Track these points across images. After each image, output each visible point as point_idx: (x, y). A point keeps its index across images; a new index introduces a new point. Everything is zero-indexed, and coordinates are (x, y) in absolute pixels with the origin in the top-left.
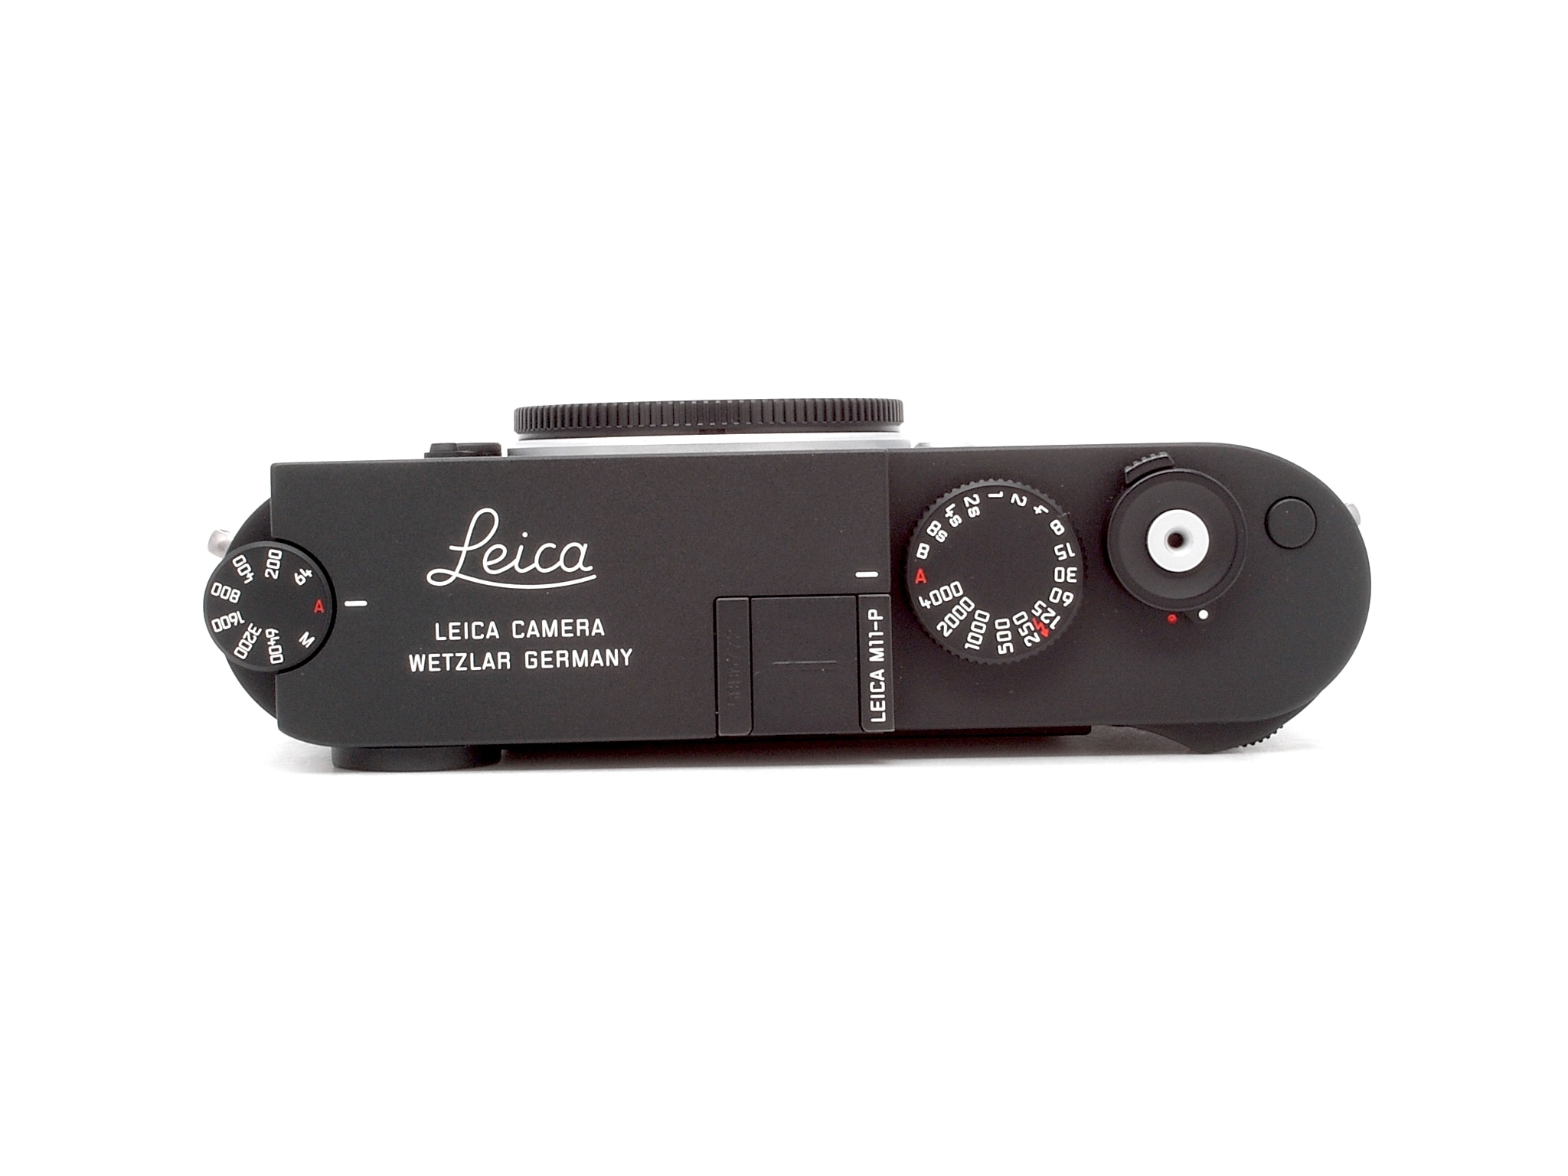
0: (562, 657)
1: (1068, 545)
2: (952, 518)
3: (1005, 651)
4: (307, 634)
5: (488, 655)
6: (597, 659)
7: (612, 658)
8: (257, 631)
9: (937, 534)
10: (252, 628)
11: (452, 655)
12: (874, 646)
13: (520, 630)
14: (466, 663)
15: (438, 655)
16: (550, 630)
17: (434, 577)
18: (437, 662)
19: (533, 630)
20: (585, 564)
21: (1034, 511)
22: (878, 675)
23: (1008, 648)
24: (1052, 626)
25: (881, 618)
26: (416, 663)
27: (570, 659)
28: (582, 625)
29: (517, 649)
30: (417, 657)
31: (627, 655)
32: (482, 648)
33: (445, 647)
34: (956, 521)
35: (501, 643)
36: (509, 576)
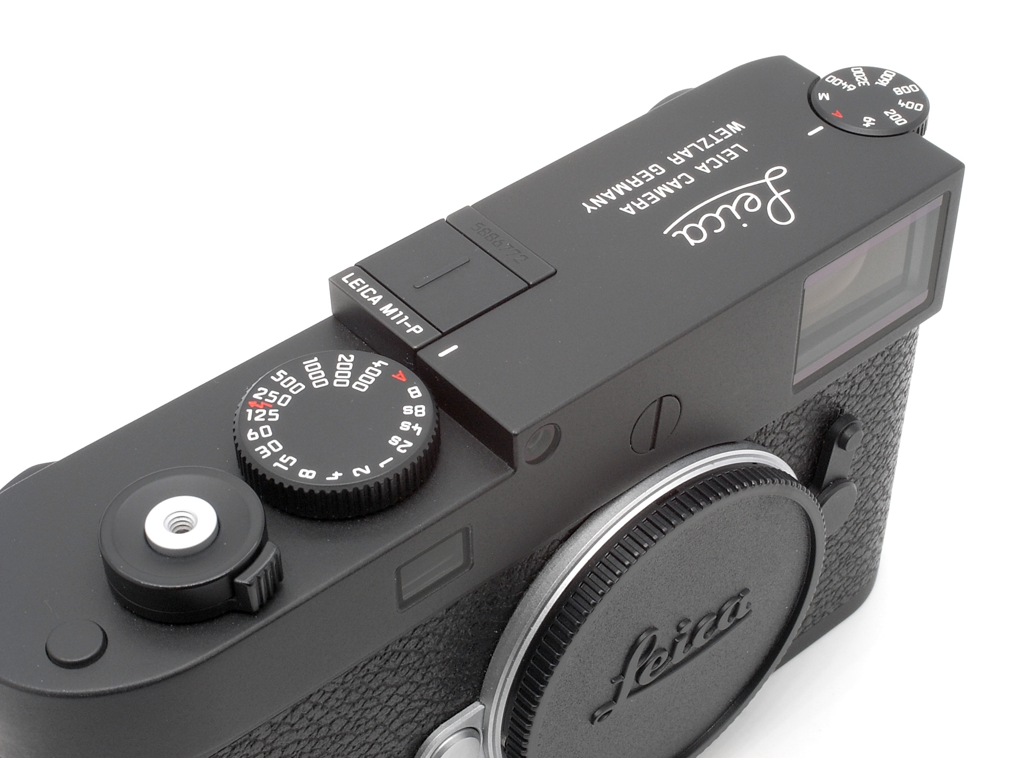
0: (637, 183)
1: (286, 469)
2: (411, 426)
3: (278, 374)
4: (827, 98)
5: (690, 155)
6: (610, 194)
7: (599, 201)
8: (861, 84)
9: (414, 409)
10: (866, 84)
11: (716, 143)
12: (397, 313)
13: (684, 179)
15: (726, 138)
16: (662, 191)
17: (781, 171)
18: (722, 134)
19: (675, 184)
20: (681, 236)
21: (339, 472)
22: (375, 300)
23: (277, 377)
24: (250, 411)
25: (408, 331)
26: (736, 127)
27: (630, 185)
28: (642, 205)
29: (672, 171)
30: (740, 130)
31: (589, 209)
32: (700, 157)
33: (727, 143)
34: (405, 426)
35: (689, 166)
36: (729, 199)
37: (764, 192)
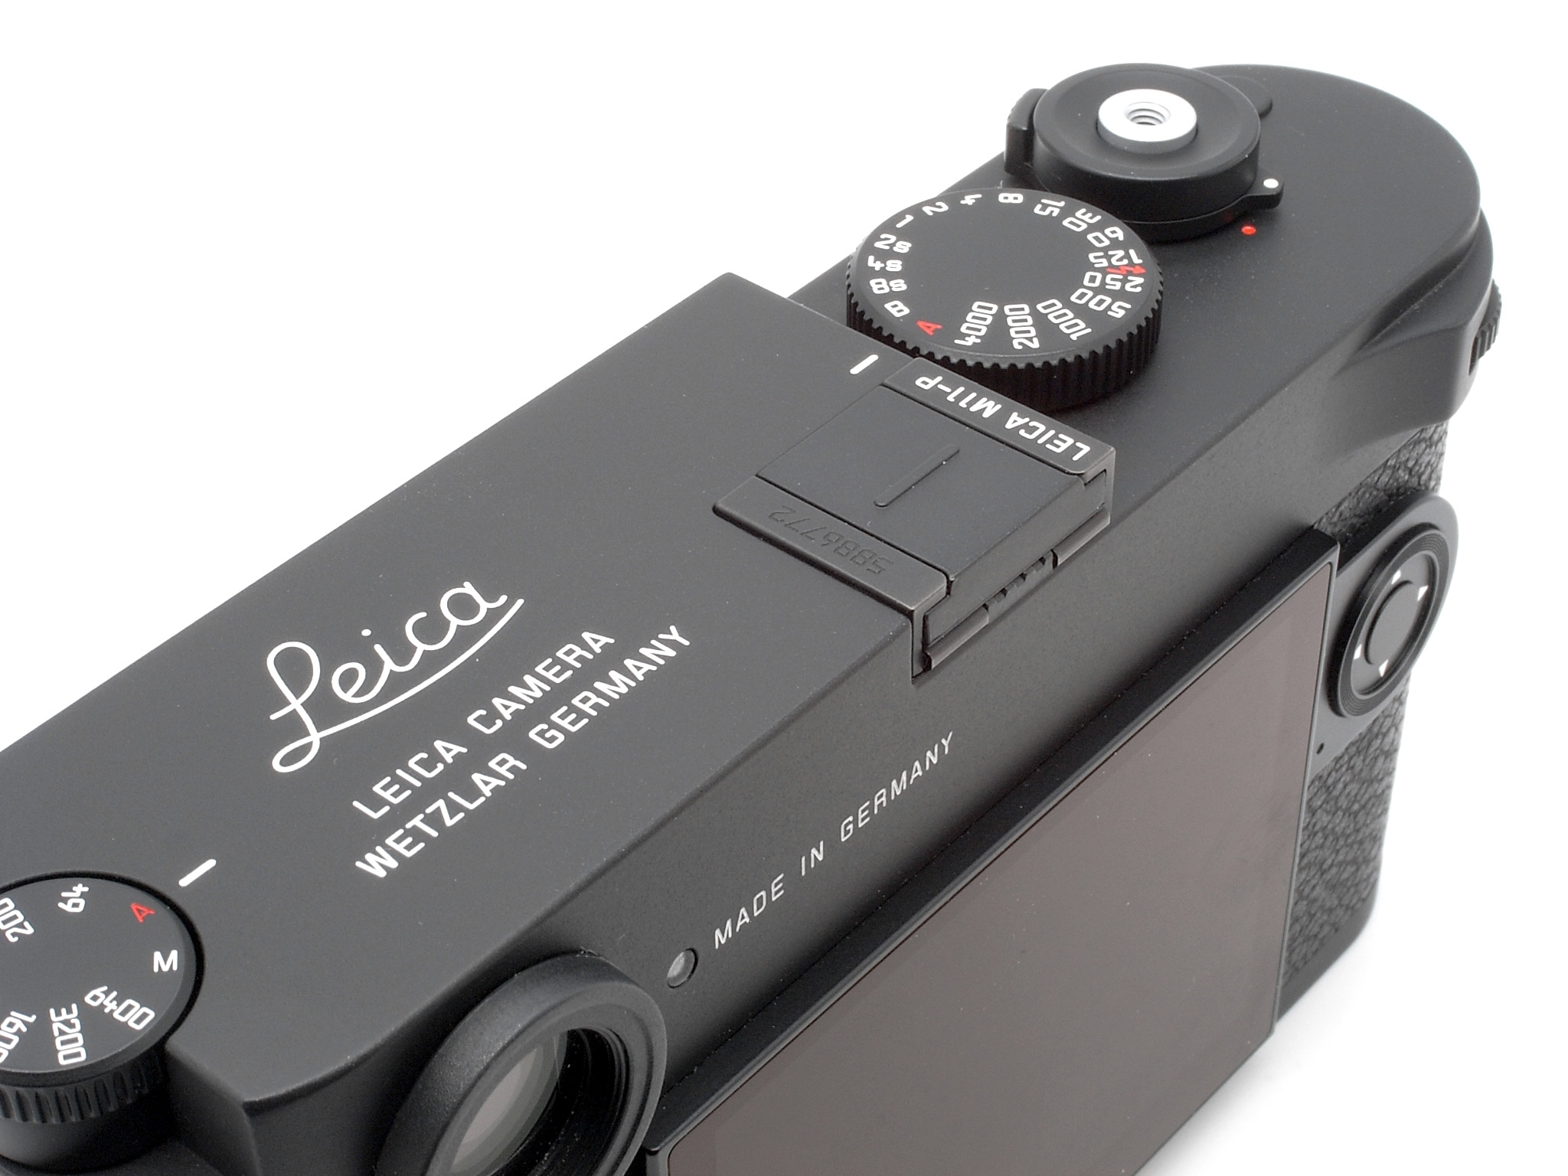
0: (587, 702)
1: (1043, 201)
2: (886, 266)
3: (1122, 312)
4: (158, 956)
5: (477, 778)
6: (639, 668)
7: (658, 652)
8: (69, 1011)
9: (891, 288)
10: (58, 1014)
11: (421, 816)
12: (970, 404)
13: (487, 721)
14: (454, 808)
15: (401, 832)
16: (532, 689)
17: (285, 762)
18: (409, 840)
19: (505, 708)
20: (490, 597)
21: (967, 204)
22: (1014, 421)
23: (1120, 307)
24: (1137, 260)
25: (939, 379)
26: (377, 864)
27: (600, 694)
28: (571, 654)
29: (513, 737)
30: (369, 857)
31: (674, 634)
32: (457, 778)
33: (398, 816)
34: (895, 266)
35: (479, 752)
36: (397, 684)
37: (325, 708)
